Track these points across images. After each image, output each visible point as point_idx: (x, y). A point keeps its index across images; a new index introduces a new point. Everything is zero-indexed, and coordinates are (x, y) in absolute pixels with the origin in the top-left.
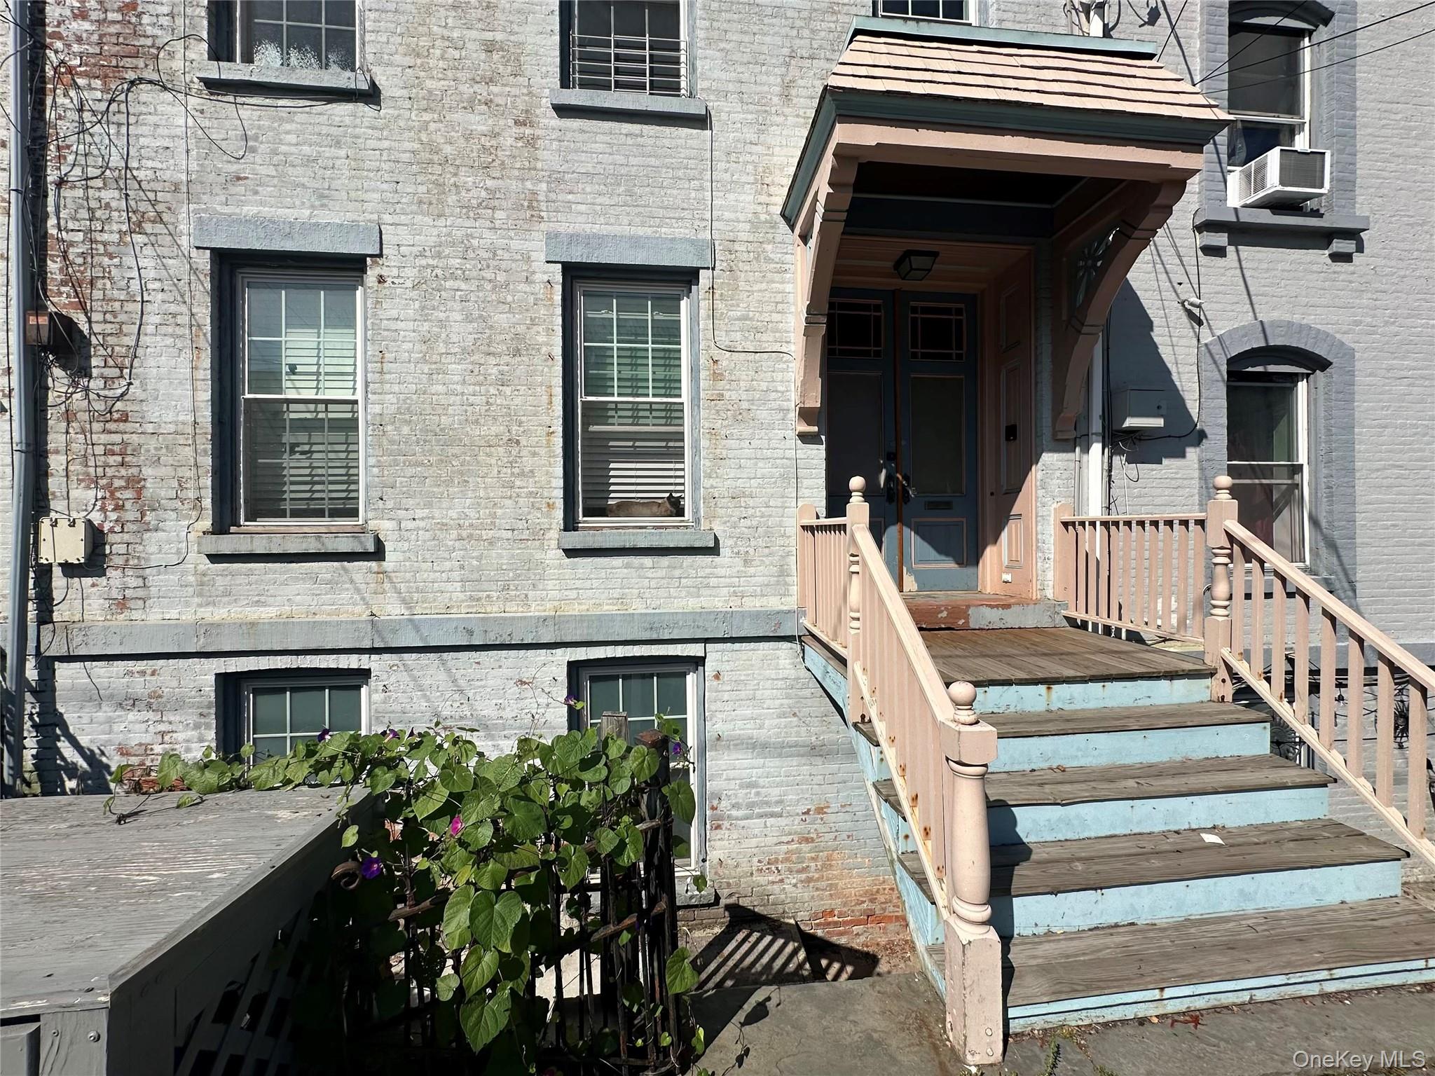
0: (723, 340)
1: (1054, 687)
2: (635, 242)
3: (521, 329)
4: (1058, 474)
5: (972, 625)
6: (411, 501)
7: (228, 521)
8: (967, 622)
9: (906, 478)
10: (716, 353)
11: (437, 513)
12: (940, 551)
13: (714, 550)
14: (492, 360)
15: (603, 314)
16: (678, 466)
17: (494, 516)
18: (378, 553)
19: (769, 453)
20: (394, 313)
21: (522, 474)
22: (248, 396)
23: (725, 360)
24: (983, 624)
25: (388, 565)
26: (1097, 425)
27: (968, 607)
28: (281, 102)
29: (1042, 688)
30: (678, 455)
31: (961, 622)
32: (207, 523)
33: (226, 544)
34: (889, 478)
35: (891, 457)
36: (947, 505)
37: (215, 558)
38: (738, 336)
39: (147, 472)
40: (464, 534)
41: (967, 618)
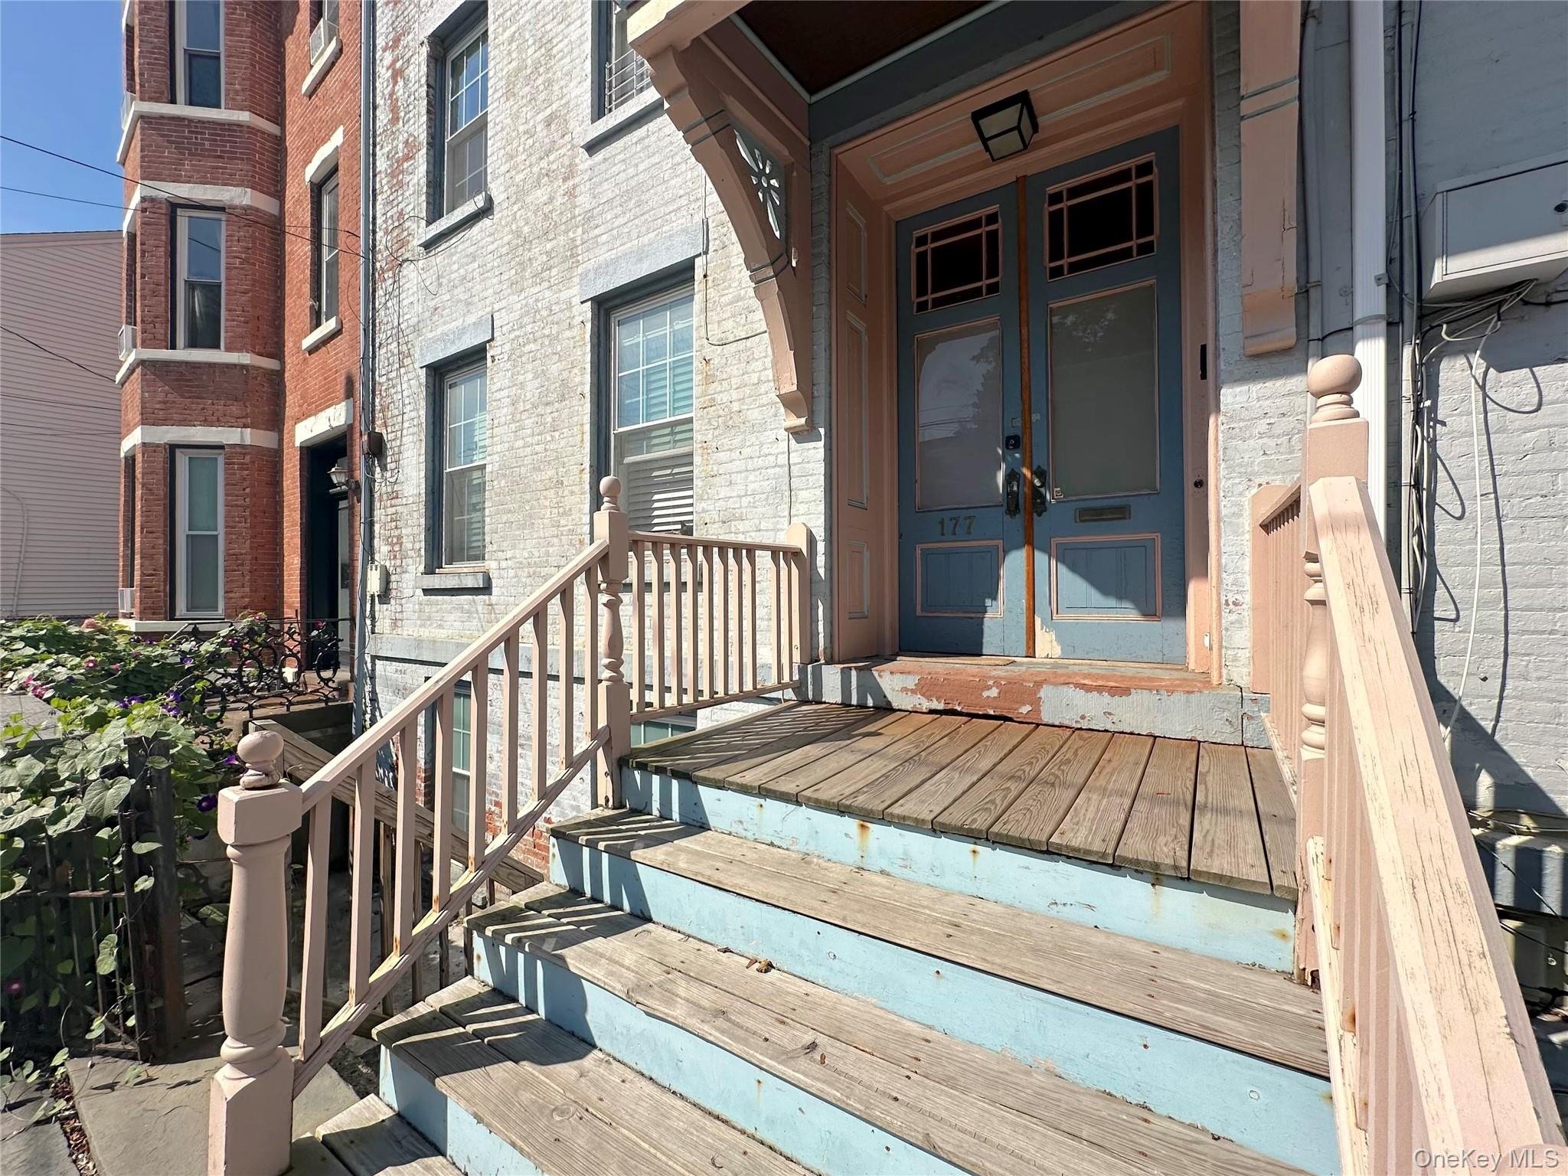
0: (716, 333)
1: (874, 828)
2: (640, 255)
3: (565, 374)
5: (1046, 718)
6: (505, 544)
7: (435, 564)
8: (1036, 710)
9: (1040, 473)
10: (709, 352)
11: (518, 553)
12: (1105, 591)
14: (549, 410)
15: (633, 340)
17: (548, 554)
18: (486, 589)
19: (760, 462)
20: (498, 386)
21: (564, 513)
22: (448, 470)
23: (715, 354)
24: (1069, 718)
25: (494, 599)
26: (1371, 299)
27: (1039, 684)
29: (851, 824)
30: (690, 479)
31: (1025, 709)
32: (422, 568)
33: (434, 581)
34: (1012, 476)
35: (1013, 442)
36: (1120, 512)
37: (427, 592)
38: (729, 324)
39: (404, 531)
40: (531, 570)
41: (1036, 703)
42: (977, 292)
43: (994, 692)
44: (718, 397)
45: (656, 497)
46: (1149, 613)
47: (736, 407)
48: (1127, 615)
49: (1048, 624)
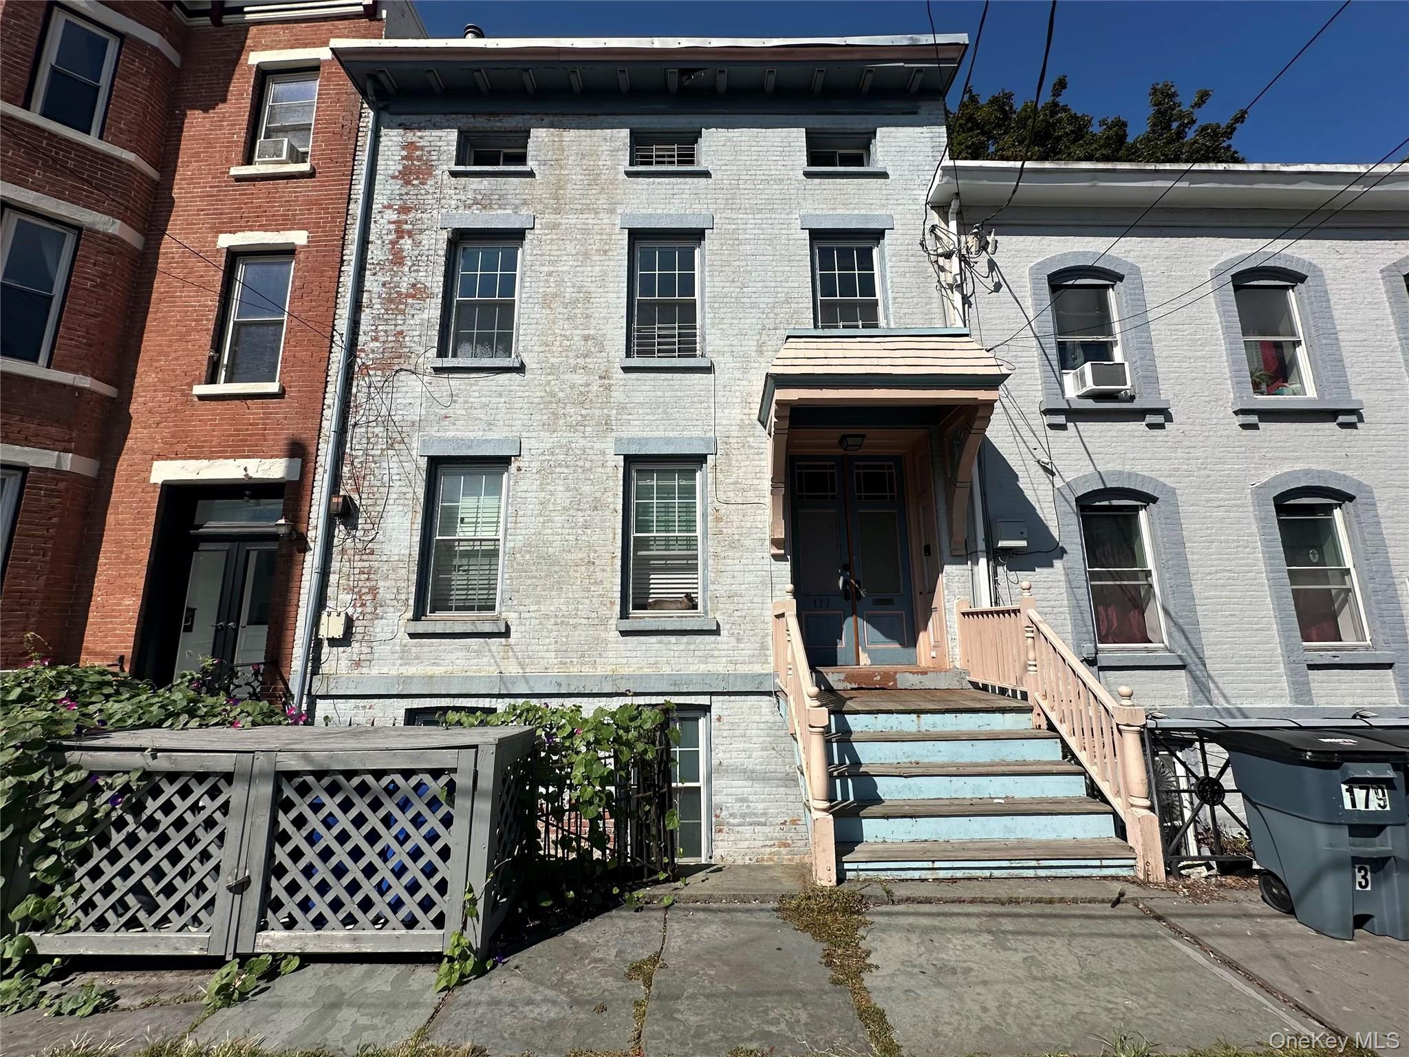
0: (722, 497)
1: (923, 716)
2: (668, 441)
3: (598, 495)
4: (957, 579)
5: (899, 687)
6: (528, 600)
7: (421, 612)
8: (895, 684)
9: (857, 582)
10: (717, 504)
11: (543, 608)
12: (887, 636)
13: (717, 632)
14: (580, 514)
15: (648, 482)
16: (695, 576)
17: (577, 609)
18: (506, 634)
19: (752, 568)
20: (525, 488)
21: (596, 583)
22: (438, 538)
23: (723, 509)
24: (907, 685)
25: (512, 640)
26: (981, 545)
27: (896, 673)
28: (472, 376)
29: (914, 716)
30: (694, 568)
31: (891, 684)
32: (410, 615)
33: (420, 627)
34: (845, 583)
35: (846, 568)
36: (889, 602)
37: (413, 636)
38: (731, 494)
39: (381, 584)
40: (559, 621)
41: (895, 681)
42: (826, 497)
43: (878, 678)
44: (725, 531)
45: (652, 576)
46: (903, 645)
47: (736, 537)
48: (897, 646)
49: (865, 650)
